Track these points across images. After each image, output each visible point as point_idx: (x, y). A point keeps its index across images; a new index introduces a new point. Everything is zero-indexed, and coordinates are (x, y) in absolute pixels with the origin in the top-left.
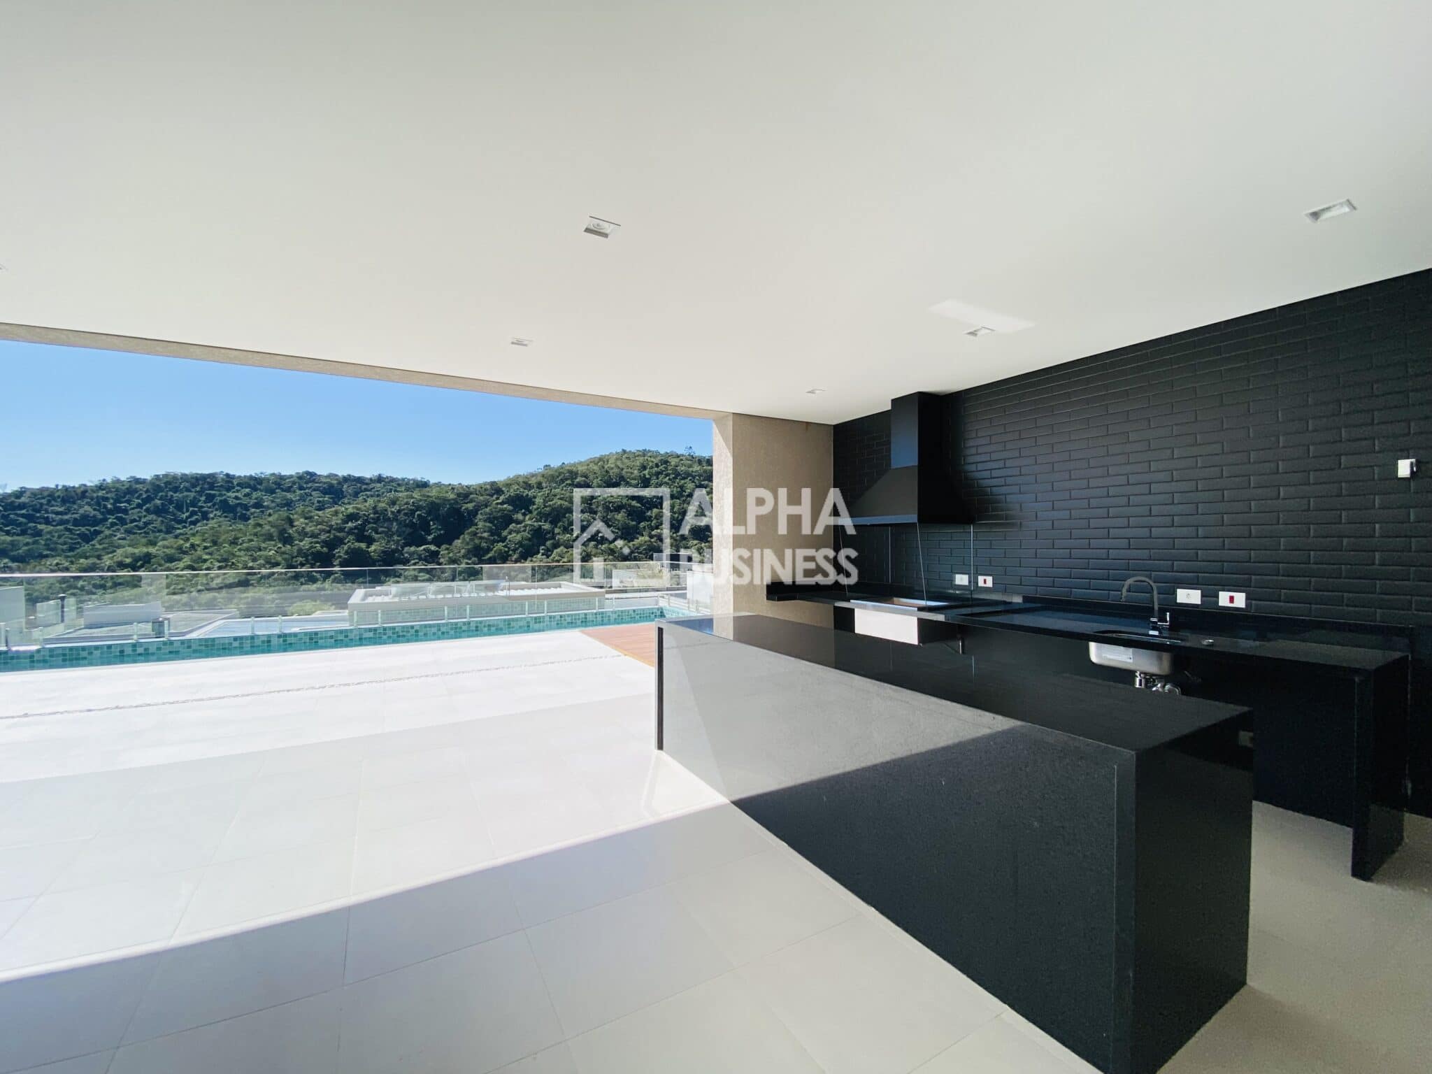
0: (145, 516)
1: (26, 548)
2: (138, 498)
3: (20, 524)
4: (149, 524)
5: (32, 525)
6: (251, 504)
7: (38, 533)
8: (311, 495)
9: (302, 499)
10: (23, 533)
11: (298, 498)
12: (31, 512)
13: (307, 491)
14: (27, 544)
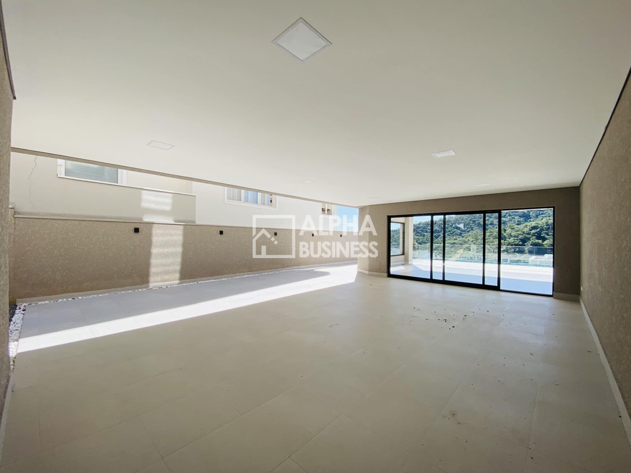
1: (421, 240)
3: (420, 233)
4: (454, 232)
5: (423, 233)
7: (424, 236)
10: (421, 235)
12: (423, 229)
14: (422, 239)
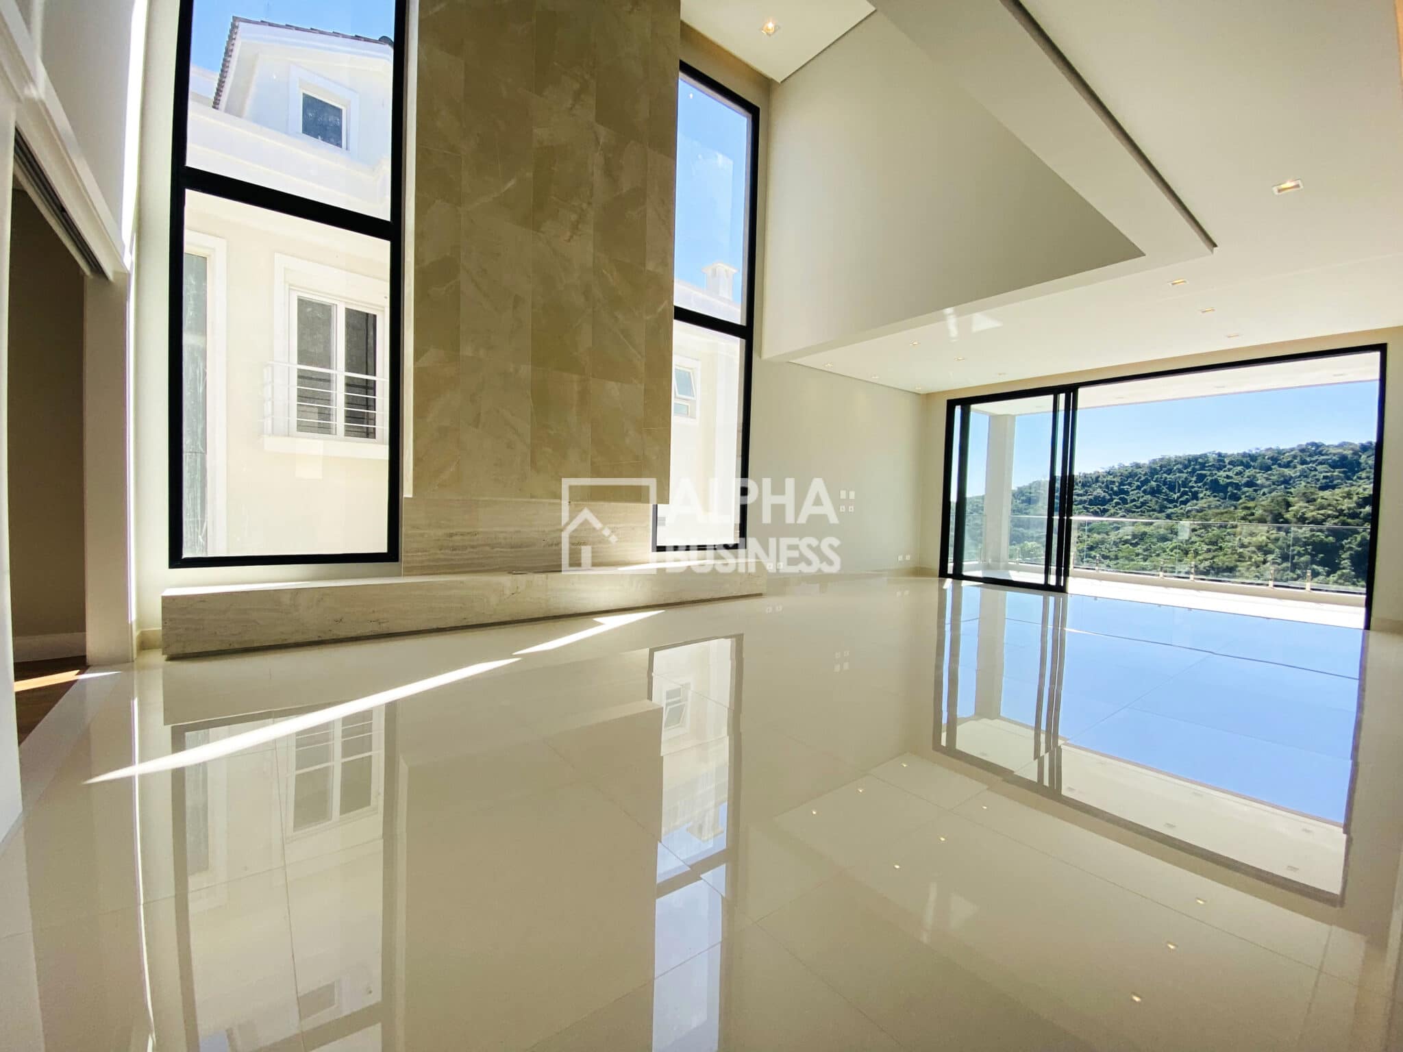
0: (1143, 497)
2: (1137, 481)
6: (1243, 482)
8: (1316, 470)
9: (1304, 475)
11: (1298, 474)
13: (1311, 465)
